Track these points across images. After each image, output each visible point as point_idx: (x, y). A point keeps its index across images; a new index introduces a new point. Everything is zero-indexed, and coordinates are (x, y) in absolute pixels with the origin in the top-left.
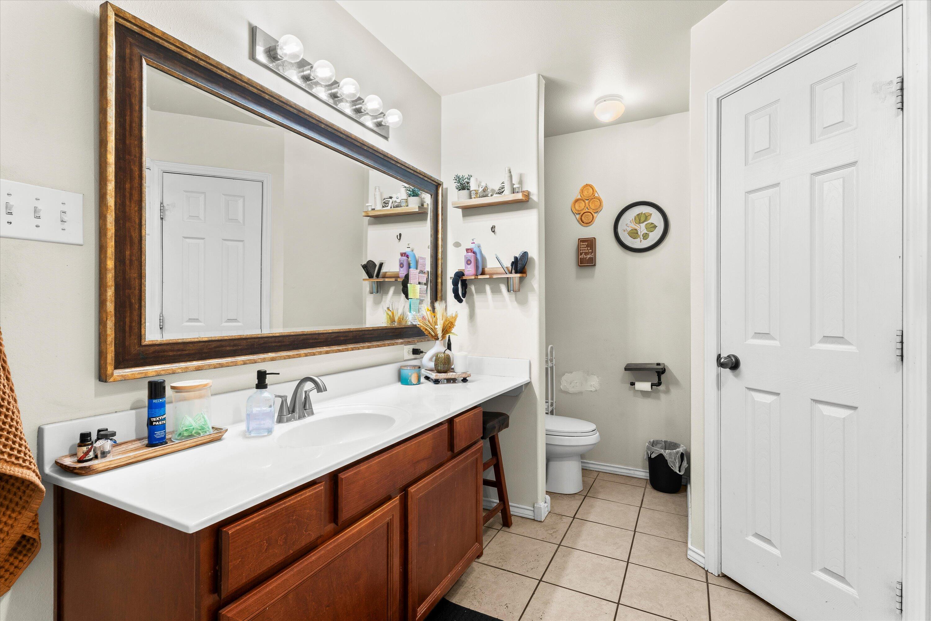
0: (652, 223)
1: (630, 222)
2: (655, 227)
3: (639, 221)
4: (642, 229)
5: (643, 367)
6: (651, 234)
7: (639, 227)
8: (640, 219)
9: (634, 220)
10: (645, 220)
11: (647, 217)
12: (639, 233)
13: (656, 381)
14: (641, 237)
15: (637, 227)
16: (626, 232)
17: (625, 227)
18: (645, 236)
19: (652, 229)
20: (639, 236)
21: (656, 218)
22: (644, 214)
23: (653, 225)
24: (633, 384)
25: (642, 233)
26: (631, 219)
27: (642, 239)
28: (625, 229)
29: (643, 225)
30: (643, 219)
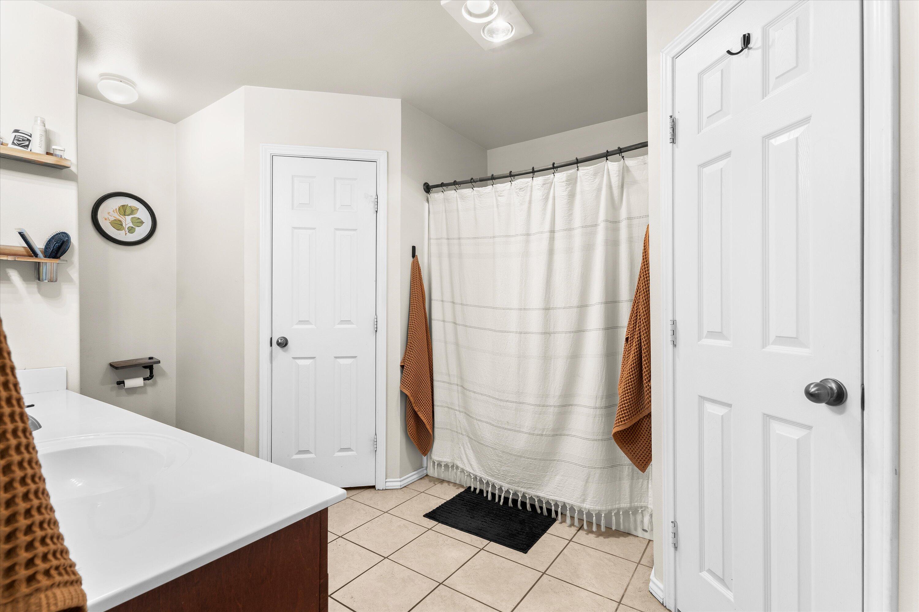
0: (139, 219)
1: (114, 211)
2: (142, 223)
3: (124, 213)
4: (127, 221)
5: (134, 363)
6: (137, 228)
7: (124, 219)
8: (124, 210)
9: (118, 210)
10: (130, 213)
11: (133, 211)
12: (124, 225)
13: (148, 375)
14: (126, 230)
15: (122, 218)
16: (108, 222)
17: (107, 216)
18: (131, 230)
19: (139, 224)
20: (124, 229)
21: (143, 214)
22: (130, 207)
23: (139, 221)
24: (121, 383)
25: (127, 226)
26: (115, 209)
27: (127, 232)
28: (107, 218)
29: (128, 218)
30: (128, 212)
